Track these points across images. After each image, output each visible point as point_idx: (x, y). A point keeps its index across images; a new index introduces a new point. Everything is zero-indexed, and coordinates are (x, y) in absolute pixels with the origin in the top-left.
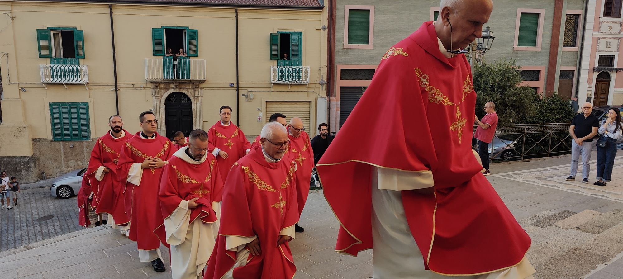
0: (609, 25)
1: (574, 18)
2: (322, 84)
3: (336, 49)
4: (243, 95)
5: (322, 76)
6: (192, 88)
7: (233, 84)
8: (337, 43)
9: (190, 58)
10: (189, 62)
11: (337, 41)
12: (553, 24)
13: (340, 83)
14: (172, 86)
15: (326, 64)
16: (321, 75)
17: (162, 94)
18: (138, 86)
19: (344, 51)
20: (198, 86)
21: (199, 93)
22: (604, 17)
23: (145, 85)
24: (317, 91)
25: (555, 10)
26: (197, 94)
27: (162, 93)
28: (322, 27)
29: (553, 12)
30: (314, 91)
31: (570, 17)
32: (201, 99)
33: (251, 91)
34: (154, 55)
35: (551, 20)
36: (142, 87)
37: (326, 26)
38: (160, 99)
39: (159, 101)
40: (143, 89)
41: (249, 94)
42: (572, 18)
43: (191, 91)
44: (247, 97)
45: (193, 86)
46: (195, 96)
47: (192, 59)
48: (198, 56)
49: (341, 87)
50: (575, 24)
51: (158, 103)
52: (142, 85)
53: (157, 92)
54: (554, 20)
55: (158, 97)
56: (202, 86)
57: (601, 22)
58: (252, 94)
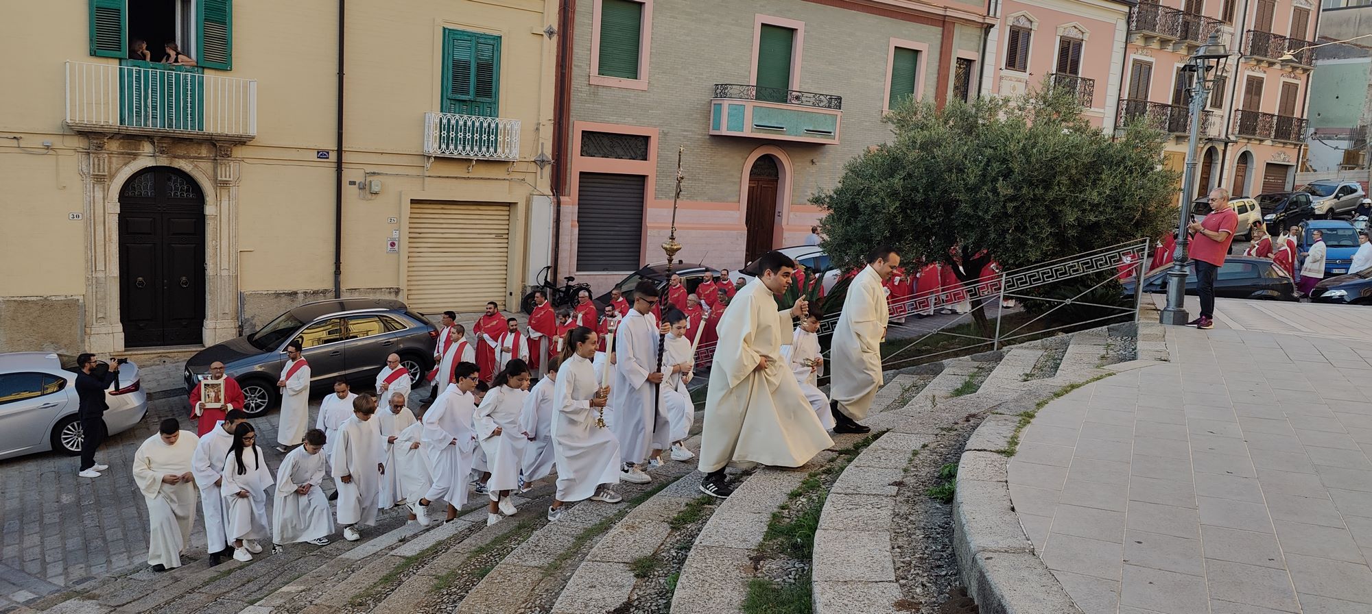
0: (1013, 83)
1: (964, 66)
2: (541, 163)
3: (572, 83)
4: (352, 183)
5: (542, 144)
6: (208, 158)
7: (328, 153)
8: (575, 71)
9: (206, 71)
10: (201, 84)
11: (575, 65)
12: (939, 74)
13: (580, 163)
14: (146, 147)
15: (552, 117)
16: (541, 141)
17: (113, 170)
18: (37, 142)
19: (589, 90)
20: (229, 153)
21: (229, 171)
22: (1006, 69)
23: (57, 142)
24: (529, 178)
25: (942, 47)
26: (224, 175)
27: (114, 166)
28: (545, 28)
29: (939, 50)
30: (524, 180)
31: (960, 64)
32: (233, 190)
33: (374, 173)
34: (93, 54)
35: (935, 65)
36: (48, 148)
37: (555, 27)
38: (106, 183)
39: (104, 190)
40: (51, 152)
41: (369, 179)
42: (962, 66)
43: (206, 166)
44: (362, 187)
45: (210, 153)
46: (219, 179)
47: (210, 77)
48: (231, 68)
49: (581, 173)
50: (965, 78)
51: (99, 194)
52: (48, 140)
53: (99, 165)
54: (940, 66)
55: (100, 179)
56: (238, 152)
57: (1001, 78)
58: (375, 179)
